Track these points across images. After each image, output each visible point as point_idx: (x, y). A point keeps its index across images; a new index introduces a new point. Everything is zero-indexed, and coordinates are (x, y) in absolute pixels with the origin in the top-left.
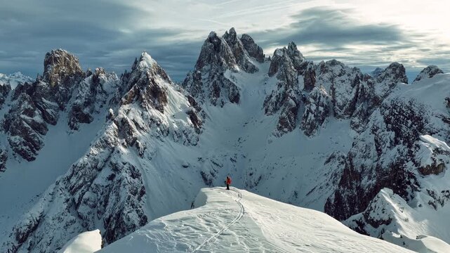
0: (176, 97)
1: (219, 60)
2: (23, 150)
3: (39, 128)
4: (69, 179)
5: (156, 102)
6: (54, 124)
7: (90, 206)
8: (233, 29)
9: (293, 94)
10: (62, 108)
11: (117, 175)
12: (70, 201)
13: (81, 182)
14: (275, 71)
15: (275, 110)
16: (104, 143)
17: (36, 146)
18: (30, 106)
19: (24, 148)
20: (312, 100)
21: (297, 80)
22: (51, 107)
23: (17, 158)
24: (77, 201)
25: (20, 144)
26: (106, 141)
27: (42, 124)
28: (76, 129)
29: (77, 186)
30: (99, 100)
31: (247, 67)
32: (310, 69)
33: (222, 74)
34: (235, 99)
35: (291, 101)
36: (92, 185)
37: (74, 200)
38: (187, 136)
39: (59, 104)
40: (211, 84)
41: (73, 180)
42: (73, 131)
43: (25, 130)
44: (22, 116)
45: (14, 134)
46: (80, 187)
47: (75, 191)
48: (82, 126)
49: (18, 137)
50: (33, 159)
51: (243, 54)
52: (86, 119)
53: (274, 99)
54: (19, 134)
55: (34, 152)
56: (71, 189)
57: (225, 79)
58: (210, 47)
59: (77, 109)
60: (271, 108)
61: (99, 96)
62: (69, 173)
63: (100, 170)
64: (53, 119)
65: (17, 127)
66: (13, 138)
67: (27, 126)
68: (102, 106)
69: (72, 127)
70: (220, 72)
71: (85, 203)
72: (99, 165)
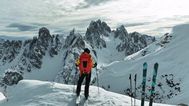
0: (87, 45)
1: (97, 32)
2: (36, 64)
3: (40, 56)
4: (62, 73)
5: (83, 47)
6: (44, 55)
7: (71, 82)
8: (99, 20)
9: (131, 44)
10: (46, 49)
11: (78, 72)
12: (64, 81)
13: (67, 74)
14: (118, 36)
15: (123, 50)
16: (71, 61)
17: (40, 63)
18: (37, 48)
19: (37, 64)
20: (138, 46)
21: (131, 39)
22: (43, 49)
23: (34, 67)
24: (67, 81)
25: (35, 62)
26: (72, 60)
27: (41, 55)
28: (53, 57)
29: (65, 76)
30: (59, 46)
31: (105, 34)
32: (136, 35)
33: (99, 37)
34: (105, 46)
35: (131, 46)
36: (71, 75)
37: (65, 80)
38: (94, 59)
39: (45, 48)
40: (96, 41)
41: (64, 74)
42: (52, 57)
43: (36, 57)
44: (35, 52)
45: (31, 58)
46: (67, 76)
47: (65, 77)
48: (55, 56)
49: (34, 60)
50: (40, 68)
51: (104, 29)
52: (56, 53)
53: (121, 46)
54: (34, 59)
55: (40, 65)
56: (64, 77)
57: (101, 39)
58: (94, 27)
59: (53, 49)
60: (121, 49)
61: (59, 45)
62: (62, 71)
63: (71, 70)
64: (44, 53)
65: (33, 56)
66: (31, 60)
67: (37, 55)
68: (60, 49)
69: (51, 56)
70: (98, 36)
71: (70, 81)
72: (71, 69)
